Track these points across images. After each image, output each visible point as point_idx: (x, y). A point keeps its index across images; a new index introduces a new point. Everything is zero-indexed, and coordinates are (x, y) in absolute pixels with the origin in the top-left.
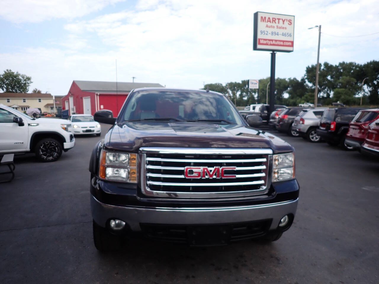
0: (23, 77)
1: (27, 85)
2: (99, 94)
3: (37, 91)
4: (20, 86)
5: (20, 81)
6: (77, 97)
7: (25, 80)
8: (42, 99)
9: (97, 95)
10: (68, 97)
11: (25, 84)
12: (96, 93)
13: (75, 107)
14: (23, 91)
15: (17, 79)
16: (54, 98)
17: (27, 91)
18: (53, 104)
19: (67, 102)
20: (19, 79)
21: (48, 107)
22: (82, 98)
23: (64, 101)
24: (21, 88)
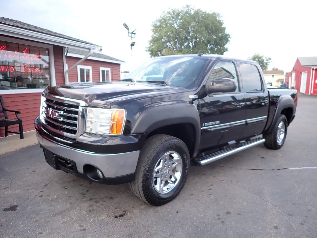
0: (266, 58)
1: (268, 64)
2: (315, 69)
3: (275, 69)
4: (263, 65)
5: (263, 61)
6: (298, 72)
7: (267, 60)
8: (275, 75)
9: (313, 69)
10: (292, 73)
11: (267, 63)
12: (312, 67)
13: (295, 81)
14: (265, 69)
15: (261, 59)
16: (285, 74)
17: (267, 69)
18: (283, 80)
19: (291, 77)
20: (262, 60)
21: (279, 82)
22: (301, 73)
23: (289, 76)
24: (264, 67)
